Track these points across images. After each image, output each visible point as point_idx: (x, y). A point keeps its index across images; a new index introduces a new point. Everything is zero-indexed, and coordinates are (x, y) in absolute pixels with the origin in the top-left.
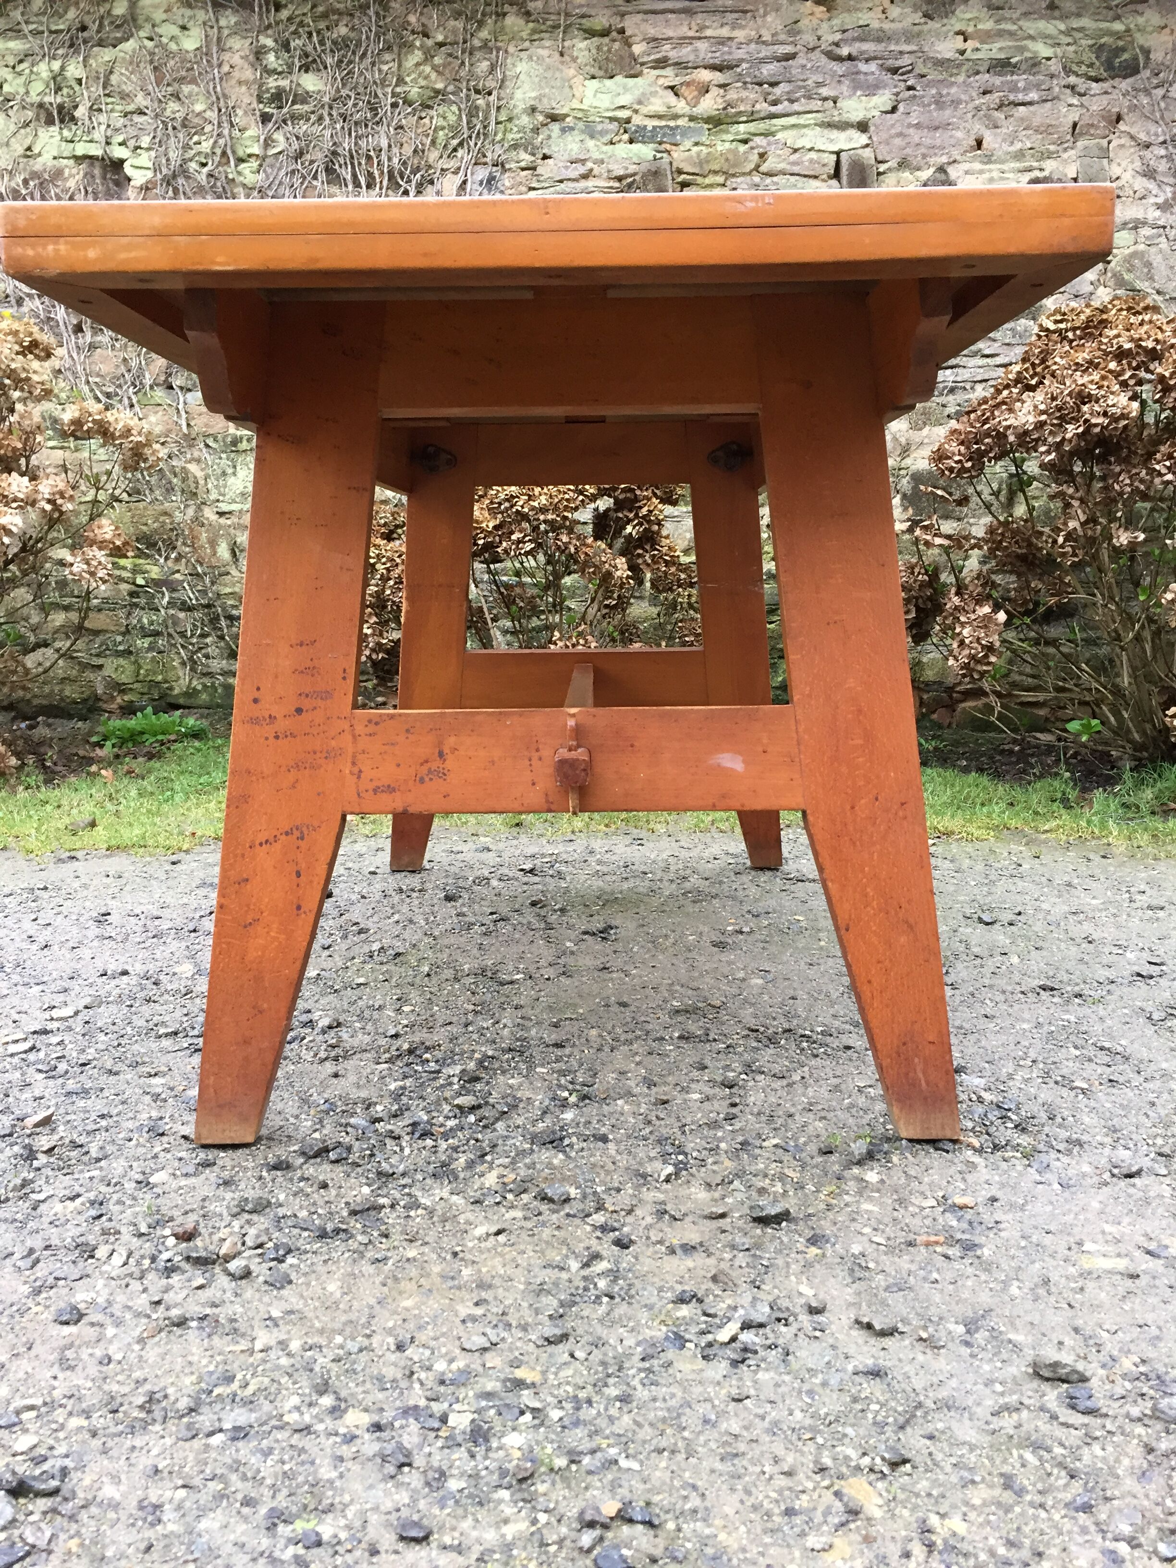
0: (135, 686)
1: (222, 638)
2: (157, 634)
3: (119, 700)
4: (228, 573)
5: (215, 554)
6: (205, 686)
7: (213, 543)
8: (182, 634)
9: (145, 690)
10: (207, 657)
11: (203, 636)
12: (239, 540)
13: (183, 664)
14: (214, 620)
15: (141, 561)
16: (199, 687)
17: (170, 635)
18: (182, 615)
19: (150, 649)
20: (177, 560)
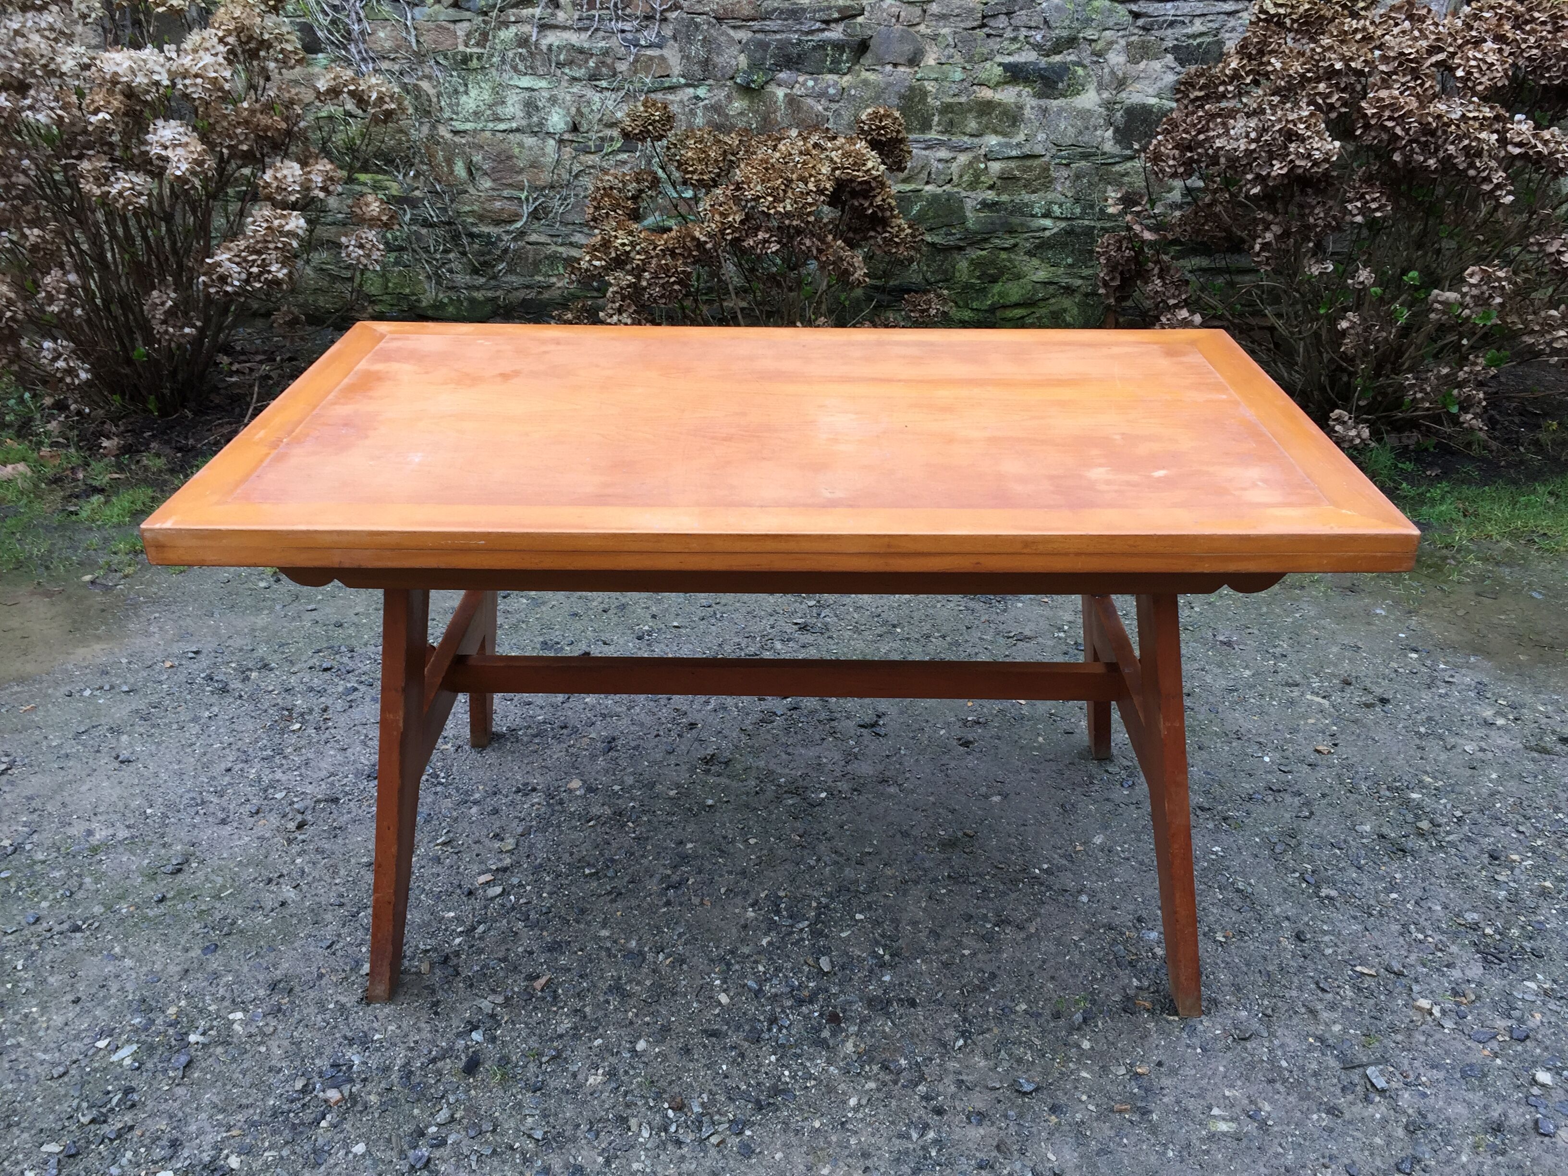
0: (385, 298)
1: (464, 254)
2: (401, 249)
3: (370, 310)
4: (466, 192)
5: (452, 172)
6: (451, 299)
7: (450, 162)
8: (426, 250)
9: (395, 302)
10: (451, 271)
11: (446, 251)
12: (474, 159)
13: (429, 277)
14: (456, 237)
15: (380, 177)
16: (446, 300)
17: (414, 251)
18: (424, 231)
19: (397, 263)
20: (416, 177)
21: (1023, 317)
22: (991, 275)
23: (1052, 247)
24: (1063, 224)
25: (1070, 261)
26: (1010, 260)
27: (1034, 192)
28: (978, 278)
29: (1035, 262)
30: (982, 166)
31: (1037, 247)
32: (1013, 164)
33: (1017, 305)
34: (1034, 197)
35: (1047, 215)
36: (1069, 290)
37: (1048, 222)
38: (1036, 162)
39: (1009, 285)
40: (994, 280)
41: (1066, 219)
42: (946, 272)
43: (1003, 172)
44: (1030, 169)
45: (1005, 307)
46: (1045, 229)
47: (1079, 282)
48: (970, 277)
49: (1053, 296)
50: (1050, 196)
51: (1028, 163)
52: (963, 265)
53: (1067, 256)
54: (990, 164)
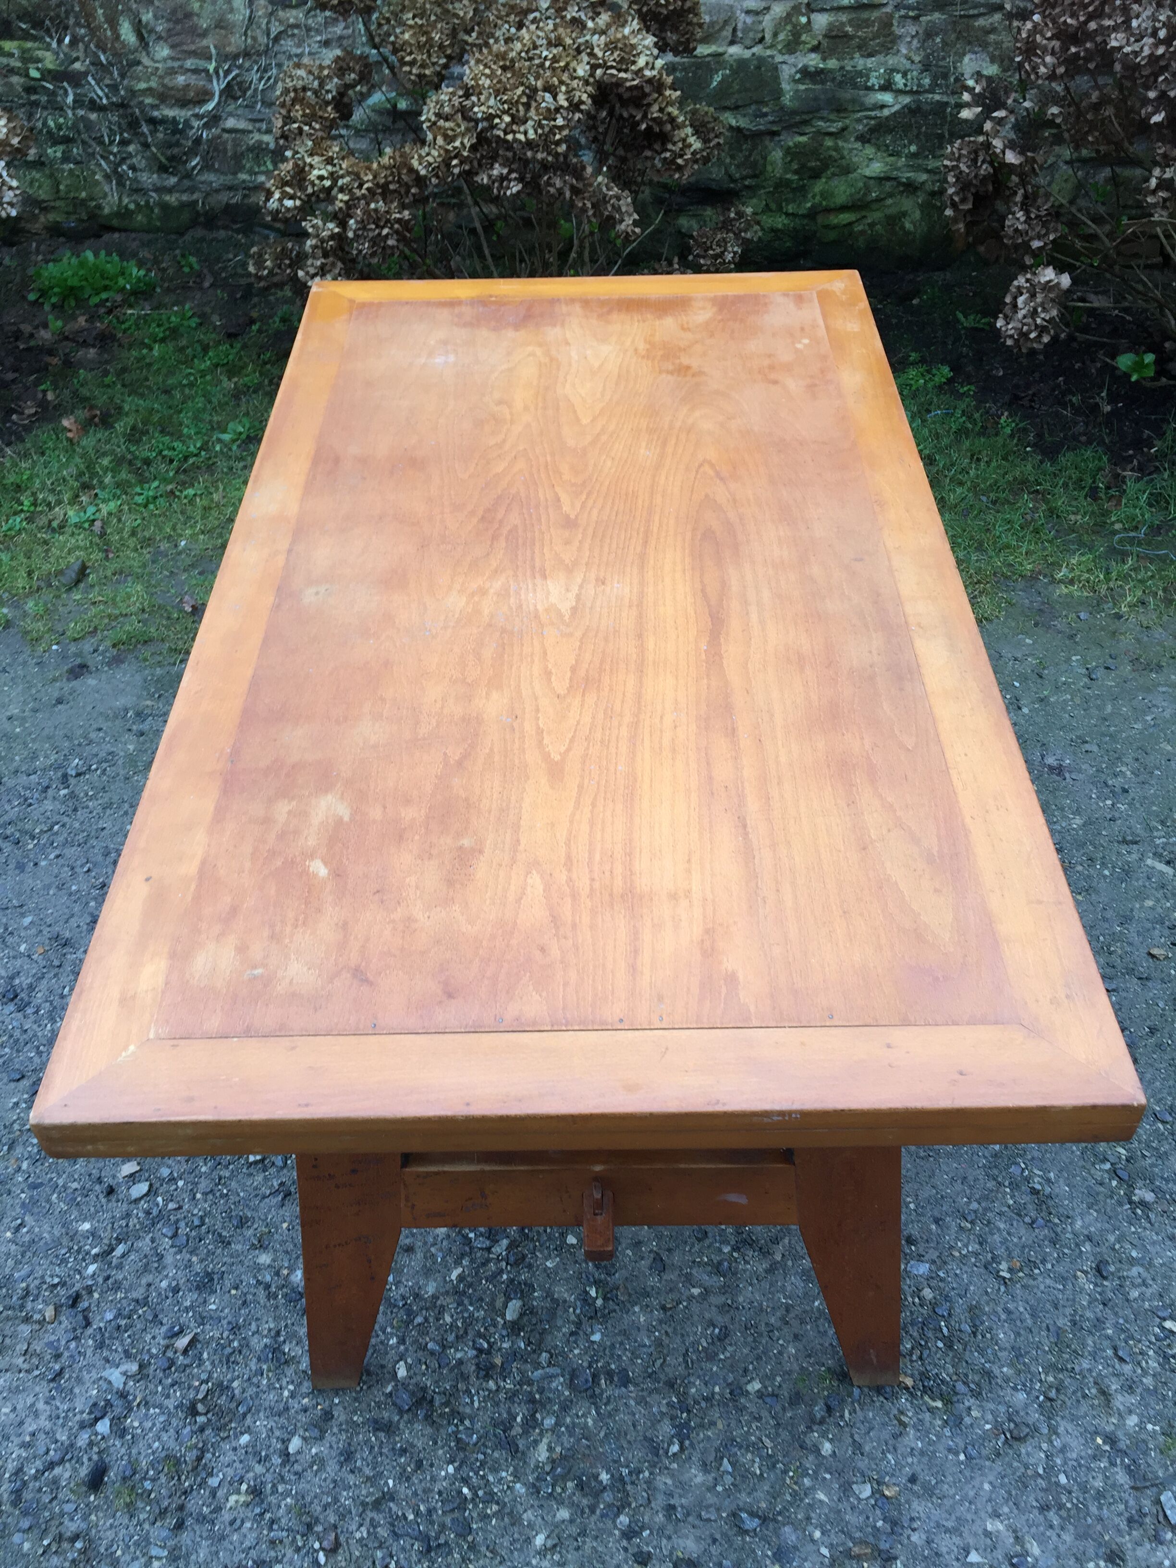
0: (58, 203)
1: (146, 146)
2: (67, 140)
3: (42, 219)
4: (139, 63)
5: (117, 37)
6: (138, 205)
7: (113, 24)
8: (100, 141)
9: (71, 209)
10: (133, 168)
11: (124, 143)
12: (144, 19)
13: (107, 177)
14: (133, 125)
15: (29, 45)
16: (132, 206)
17: (84, 142)
18: (93, 116)
19: (66, 159)
20: (74, 43)
21: (850, 224)
22: (812, 169)
23: (890, 131)
24: (907, 100)
25: (913, 148)
26: (836, 149)
27: (870, 55)
28: (796, 172)
29: (869, 150)
30: (804, 20)
31: (872, 130)
32: (844, 17)
33: (843, 208)
34: (870, 62)
35: (887, 87)
36: (910, 188)
37: (887, 97)
38: (875, 14)
39: (835, 182)
40: (816, 175)
41: (911, 92)
42: (754, 164)
43: (831, 27)
44: (867, 23)
45: (828, 210)
46: (883, 107)
47: (924, 177)
48: (786, 171)
49: (891, 195)
50: (891, 61)
51: (865, 15)
52: (777, 155)
53: (910, 144)
54: (814, 16)
